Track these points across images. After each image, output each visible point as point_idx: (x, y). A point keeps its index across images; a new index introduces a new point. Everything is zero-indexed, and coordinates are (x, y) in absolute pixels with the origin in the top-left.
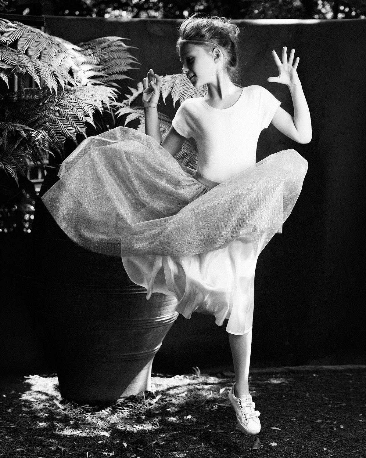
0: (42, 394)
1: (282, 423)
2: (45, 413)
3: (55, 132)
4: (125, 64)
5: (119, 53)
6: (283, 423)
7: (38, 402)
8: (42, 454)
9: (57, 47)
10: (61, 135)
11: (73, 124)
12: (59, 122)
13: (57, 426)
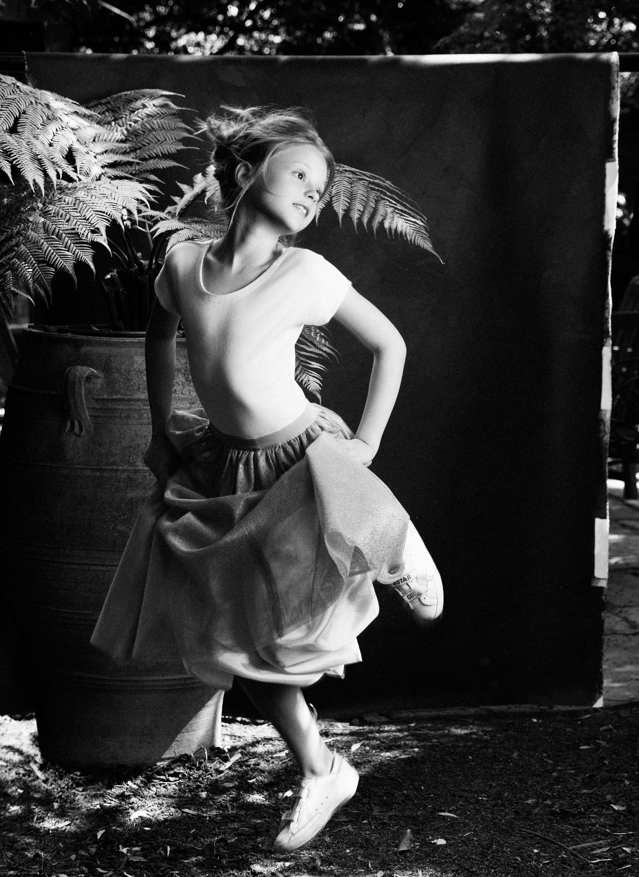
0: (14, 752)
1: (461, 804)
2: (19, 788)
3: (35, 261)
4: (172, 139)
5: (162, 121)
6: (463, 806)
7: (9, 767)
8: (14, 865)
9: (46, 110)
10: (46, 265)
11: (70, 245)
12: (43, 243)
13: (35, 813)
